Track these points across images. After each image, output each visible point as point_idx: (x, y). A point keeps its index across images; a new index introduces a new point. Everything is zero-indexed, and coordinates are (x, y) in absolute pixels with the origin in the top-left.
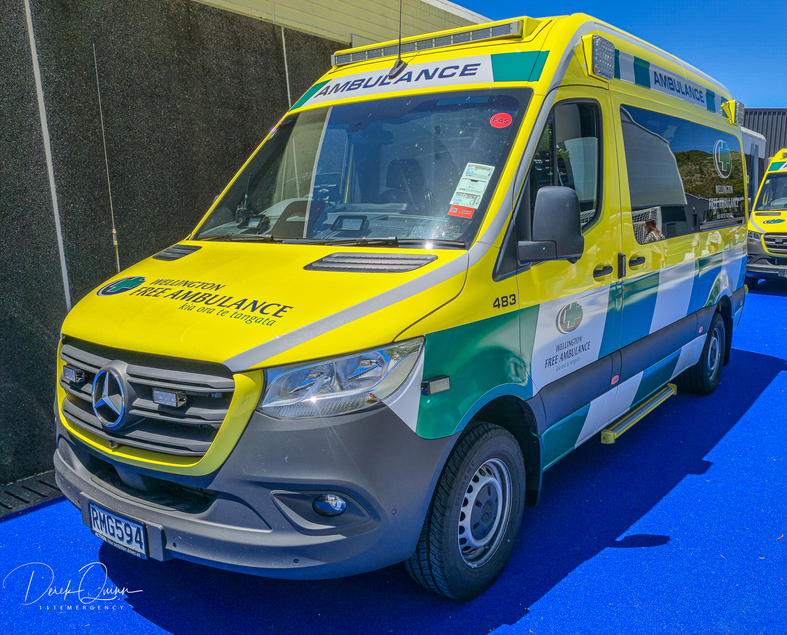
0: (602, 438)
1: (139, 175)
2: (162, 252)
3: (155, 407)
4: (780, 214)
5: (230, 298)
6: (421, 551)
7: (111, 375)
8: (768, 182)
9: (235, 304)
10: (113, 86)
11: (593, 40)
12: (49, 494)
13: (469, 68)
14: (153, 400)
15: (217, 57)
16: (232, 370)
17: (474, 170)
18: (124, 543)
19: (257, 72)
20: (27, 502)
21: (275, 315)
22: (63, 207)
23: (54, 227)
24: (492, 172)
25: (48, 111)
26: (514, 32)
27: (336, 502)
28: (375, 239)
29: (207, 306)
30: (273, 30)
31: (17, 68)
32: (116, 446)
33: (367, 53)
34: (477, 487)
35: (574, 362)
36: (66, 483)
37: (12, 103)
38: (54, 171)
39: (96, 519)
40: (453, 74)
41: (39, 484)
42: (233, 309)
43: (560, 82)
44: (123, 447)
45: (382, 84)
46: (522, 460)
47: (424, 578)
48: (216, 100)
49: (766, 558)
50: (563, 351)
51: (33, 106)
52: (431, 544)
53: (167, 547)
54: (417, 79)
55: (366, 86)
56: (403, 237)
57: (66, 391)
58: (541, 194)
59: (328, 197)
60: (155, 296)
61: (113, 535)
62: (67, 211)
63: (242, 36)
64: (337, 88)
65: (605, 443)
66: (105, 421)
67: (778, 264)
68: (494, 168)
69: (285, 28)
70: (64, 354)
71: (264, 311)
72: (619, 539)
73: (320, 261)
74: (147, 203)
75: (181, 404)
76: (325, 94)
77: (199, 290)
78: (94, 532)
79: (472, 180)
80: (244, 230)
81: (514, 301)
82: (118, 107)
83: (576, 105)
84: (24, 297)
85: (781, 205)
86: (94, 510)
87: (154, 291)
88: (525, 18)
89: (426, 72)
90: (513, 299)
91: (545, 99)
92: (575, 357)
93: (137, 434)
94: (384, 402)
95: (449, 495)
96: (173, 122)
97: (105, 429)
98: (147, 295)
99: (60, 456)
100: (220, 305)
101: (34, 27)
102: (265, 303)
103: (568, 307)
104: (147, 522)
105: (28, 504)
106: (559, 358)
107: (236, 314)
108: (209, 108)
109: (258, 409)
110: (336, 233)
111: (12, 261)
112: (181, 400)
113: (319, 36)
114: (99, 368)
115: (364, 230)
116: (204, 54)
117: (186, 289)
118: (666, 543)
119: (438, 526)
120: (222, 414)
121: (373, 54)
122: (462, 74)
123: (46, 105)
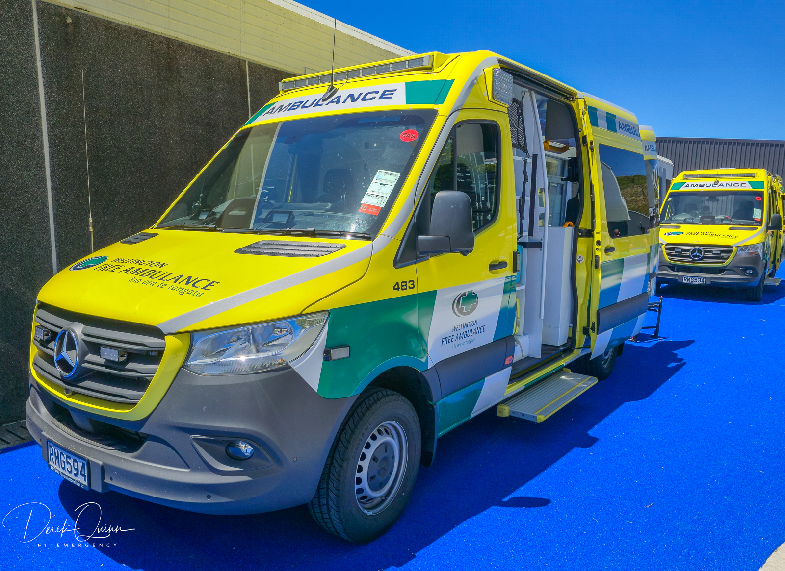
0: (498, 411)
1: (122, 177)
2: (129, 238)
3: (102, 361)
4: (680, 227)
5: (171, 274)
6: (322, 497)
7: (69, 334)
8: (670, 199)
9: (173, 279)
10: (103, 105)
11: (493, 72)
12: (27, 438)
13: (386, 93)
14: (100, 356)
15: (191, 84)
16: (165, 332)
17: (383, 175)
18: (72, 476)
19: (224, 97)
20: (8, 443)
21: (204, 288)
22: (56, 201)
23: (48, 217)
24: (398, 177)
25: (48, 124)
26: (426, 64)
27: (245, 448)
28: (296, 230)
29: (150, 280)
30: (238, 64)
31: (25, 89)
32: (71, 394)
33: (307, 81)
34: (375, 445)
35: (470, 342)
36: (33, 425)
37: (19, 117)
38: (51, 172)
39: (52, 455)
40: (374, 98)
41: (21, 429)
42: (171, 283)
43: (462, 105)
44: (77, 395)
45: (317, 105)
46: (418, 424)
47: (324, 521)
48: (188, 118)
49: (634, 522)
50: (459, 332)
51: (37, 120)
52: (330, 491)
53: (105, 481)
54: (344, 102)
55: (303, 107)
56: (321, 229)
57: (38, 348)
58: (439, 197)
59: (267, 197)
60: (112, 271)
61: (64, 468)
62: (59, 204)
63: (213, 68)
64: (281, 108)
65: (501, 416)
66: (63, 372)
67: (677, 271)
68: (400, 174)
69: (249, 62)
70: (37, 317)
71: (196, 285)
72: (505, 500)
73: (249, 247)
74: (125, 200)
75: (122, 359)
76: (271, 113)
77: (148, 267)
78: (50, 466)
79: (381, 184)
80: (195, 221)
81: (412, 286)
82: (107, 122)
83: (479, 125)
84: (19, 273)
85: (682, 220)
86: (51, 447)
87: (112, 267)
88: (435, 53)
89: (352, 96)
90: (412, 284)
91: (448, 119)
92: (470, 338)
93: (88, 383)
94: (290, 364)
95: (347, 448)
96: (151, 135)
97: (62, 379)
98: (106, 270)
99: (30, 402)
100: (161, 279)
101: (41, 57)
102: (197, 278)
103: (464, 294)
104: (90, 459)
105: (9, 445)
106: (455, 337)
107: (173, 287)
108: (182, 125)
109: (184, 365)
110: (268, 225)
111: (11, 244)
112: (123, 356)
113: (277, 69)
114: (61, 328)
115: (291, 222)
116: (179, 81)
117: (137, 266)
118: (546, 505)
119: (336, 476)
120: (154, 369)
121: (312, 81)
122: (381, 98)
123: (47, 119)
